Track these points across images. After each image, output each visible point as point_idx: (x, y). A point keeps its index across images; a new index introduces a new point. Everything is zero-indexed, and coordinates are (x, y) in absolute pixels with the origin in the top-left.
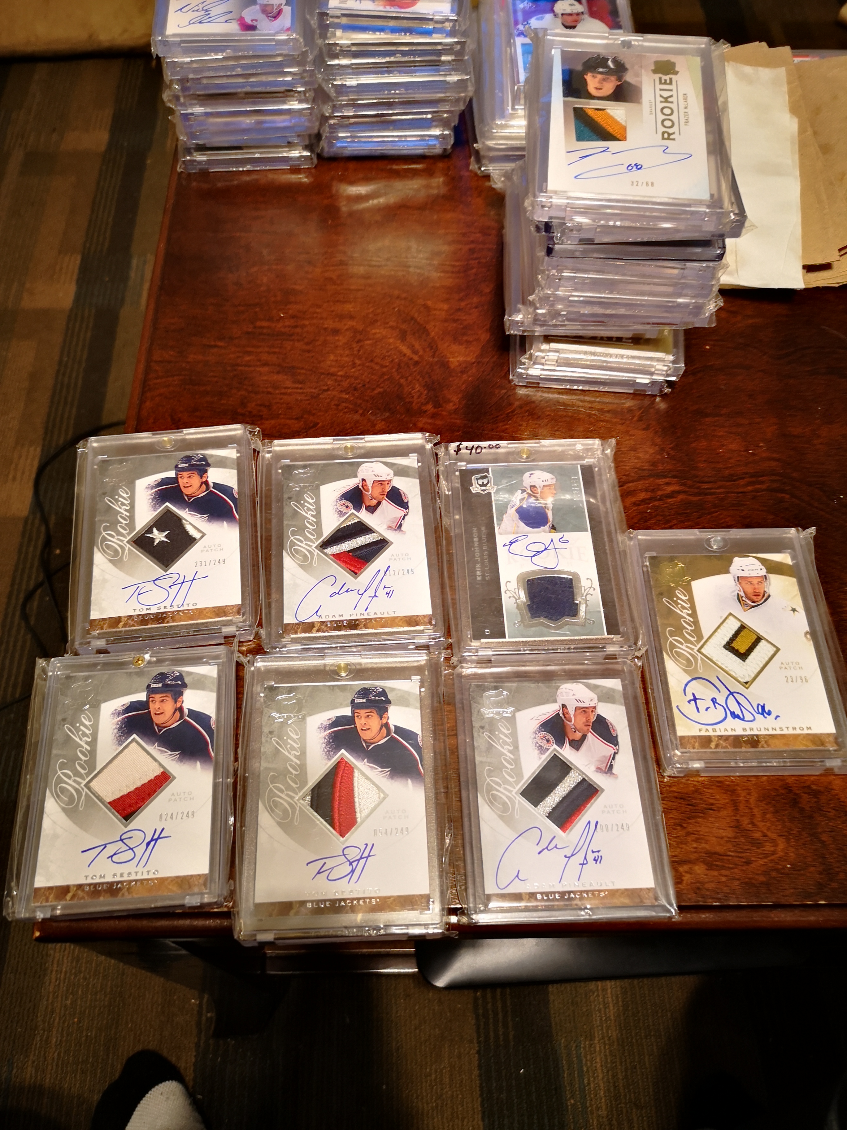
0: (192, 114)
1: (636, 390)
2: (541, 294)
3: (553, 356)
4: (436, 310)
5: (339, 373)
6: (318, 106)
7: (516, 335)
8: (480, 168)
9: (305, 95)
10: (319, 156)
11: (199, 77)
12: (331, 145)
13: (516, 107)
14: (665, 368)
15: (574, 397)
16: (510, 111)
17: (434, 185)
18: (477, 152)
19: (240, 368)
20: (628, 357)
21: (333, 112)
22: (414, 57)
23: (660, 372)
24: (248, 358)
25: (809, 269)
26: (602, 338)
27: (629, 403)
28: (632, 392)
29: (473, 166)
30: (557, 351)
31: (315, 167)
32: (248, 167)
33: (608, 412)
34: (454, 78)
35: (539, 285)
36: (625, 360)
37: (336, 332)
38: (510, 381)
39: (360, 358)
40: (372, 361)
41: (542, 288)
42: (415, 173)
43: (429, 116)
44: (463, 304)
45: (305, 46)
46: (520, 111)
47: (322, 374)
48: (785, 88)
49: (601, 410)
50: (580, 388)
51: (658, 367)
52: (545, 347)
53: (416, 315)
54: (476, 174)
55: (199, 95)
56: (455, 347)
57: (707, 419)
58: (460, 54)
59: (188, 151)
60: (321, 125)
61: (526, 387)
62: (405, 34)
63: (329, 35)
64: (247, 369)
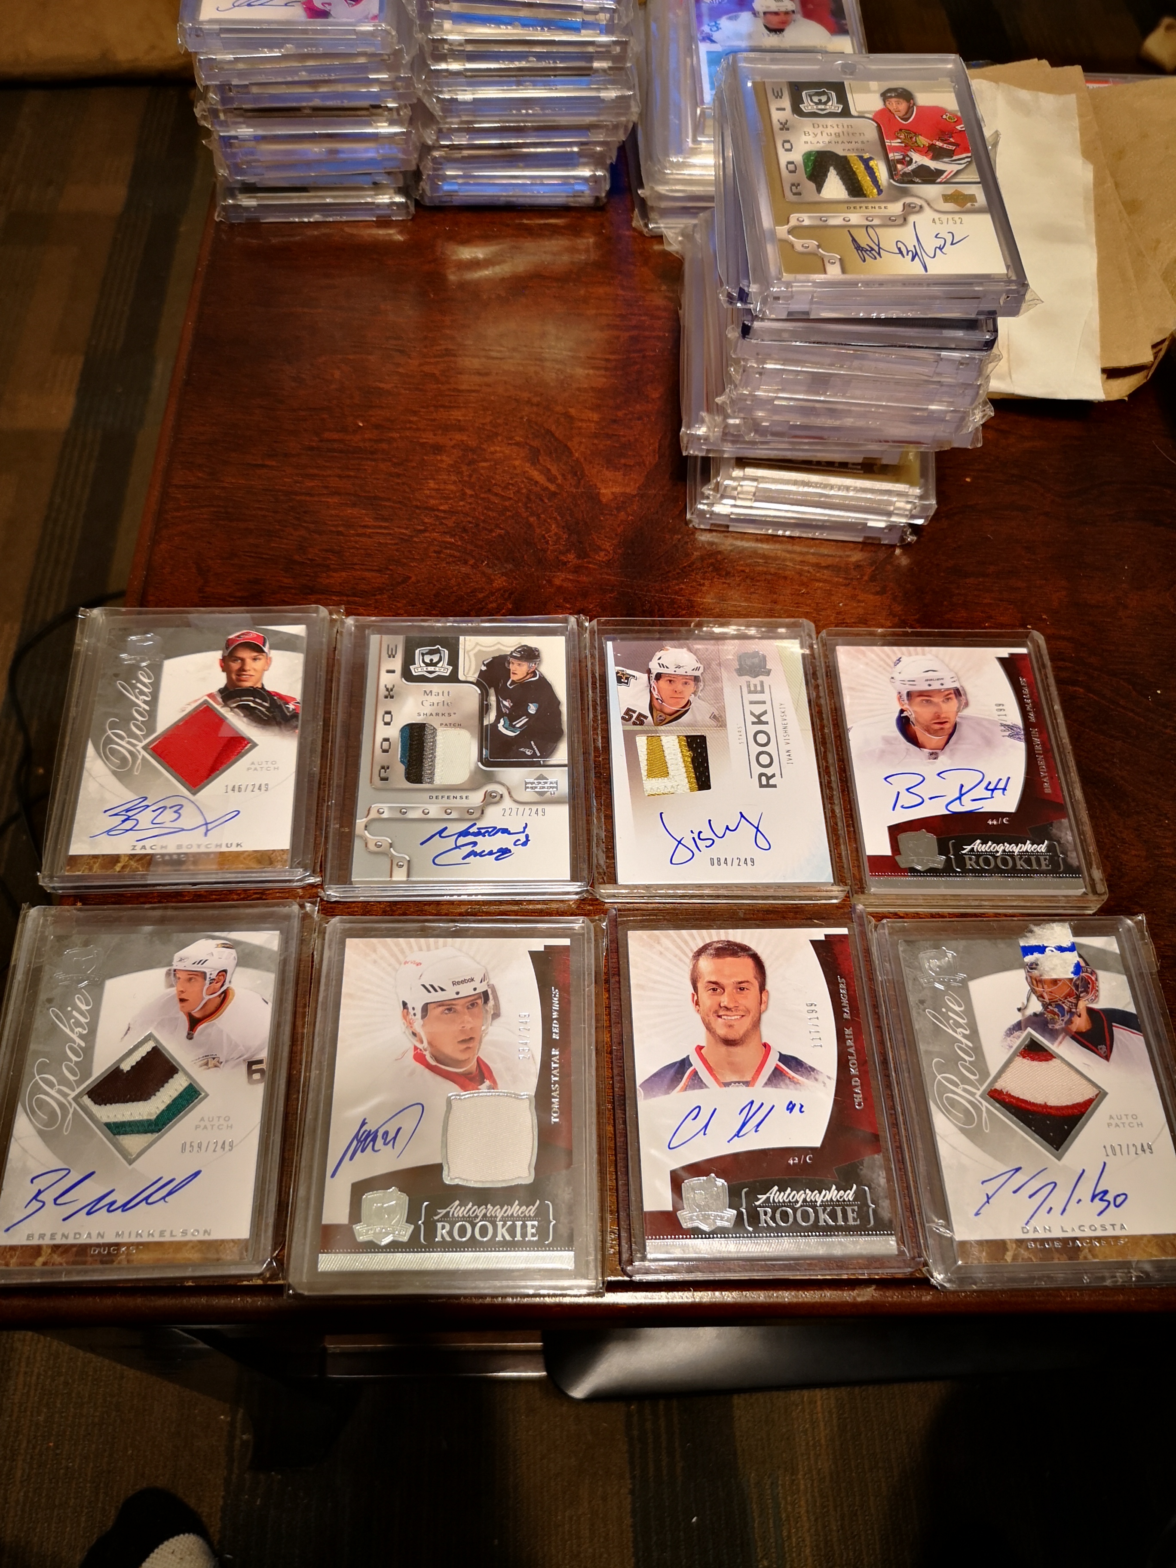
0: (236, 138)
1: (865, 537)
2: (734, 395)
3: (749, 486)
4: (582, 420)
5: (442, 508)
6: (417, 130)
7: (696, 457)
8: (646, 225)
9: (399, 114)
10: (418, 204)
11: (247, 83)
12: (435, 188)
13: (699, 139)
14: (909, 506)
15: (778, 546)
16: (691, 145)
17: (582, 247)
18: (643, 201)
19: (298, 498)
20: (856, 489)
21: (437, 140)
22: (555, 62)
23: (901, 512)
24: (309, 484)
25: (1111, 373)
26: (819, 463)
27: (856, 556)
28: (861, 540)
29: (637, 222)
30: (755, 479)
31: (412, 220)
32: (317, 217)
33: (827, 567)
34: (611, 94)
35: (731, 381)
36: (851, 494)
37: (438, 449)
38: (687, 523)
39: (472, 487)
40: (489, 490)
41: (736, 386)
42: (554, 231)
43: (576, 149)
44: (620, 414)
45: (399, 43)
46: (704, 145)
47: (417, 507)
48: (1076, 123)
49: (818, 566)
50: (788, 533)
51: (898, 504)
52: (737, 473)
53: (553, 428)
54: (641, 234)
55: (247, 110)
56: (608, 474)
57: (968, 581)
58: (619, 59)
59: (231, 192)
60: (421, 158)
61: (710, 531)
62: (542, 29)
63: (433, 27)
64: (308, 498)
